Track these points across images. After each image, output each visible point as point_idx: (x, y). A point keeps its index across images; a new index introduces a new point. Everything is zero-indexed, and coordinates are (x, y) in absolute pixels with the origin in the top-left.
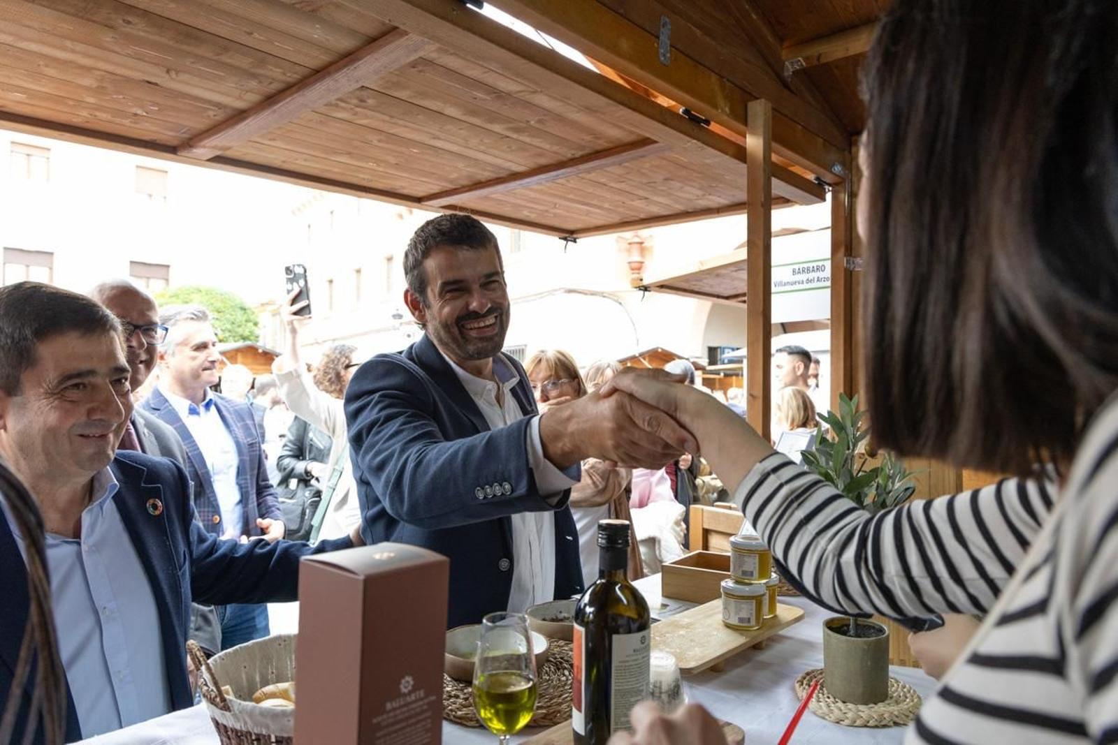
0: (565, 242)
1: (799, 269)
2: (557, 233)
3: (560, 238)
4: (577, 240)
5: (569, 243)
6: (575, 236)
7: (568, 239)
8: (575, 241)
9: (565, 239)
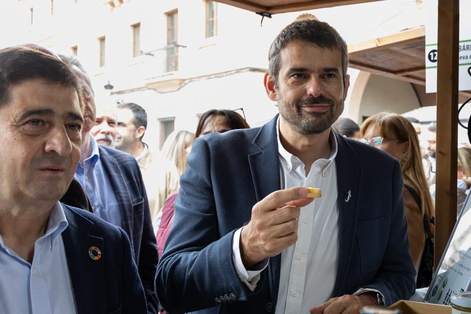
0: (261, 17)
1: (464, 46)
2: (254, 8)
3: (257, 13)
4: (272, 16)
5: (265, 17)
6: (270, 12)
7: (264, 14)
8: (270, 16)
9: (261, 14)
